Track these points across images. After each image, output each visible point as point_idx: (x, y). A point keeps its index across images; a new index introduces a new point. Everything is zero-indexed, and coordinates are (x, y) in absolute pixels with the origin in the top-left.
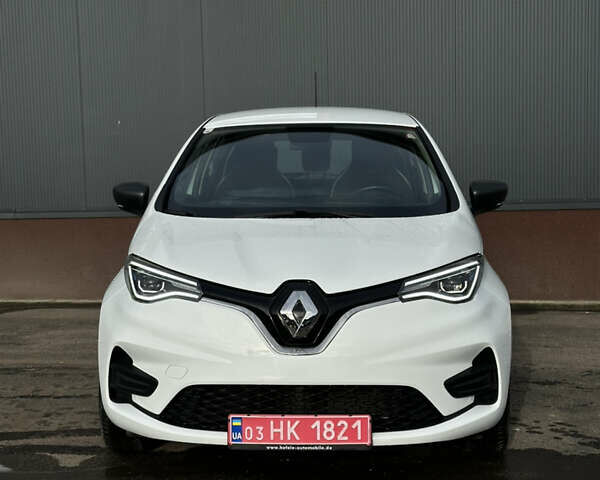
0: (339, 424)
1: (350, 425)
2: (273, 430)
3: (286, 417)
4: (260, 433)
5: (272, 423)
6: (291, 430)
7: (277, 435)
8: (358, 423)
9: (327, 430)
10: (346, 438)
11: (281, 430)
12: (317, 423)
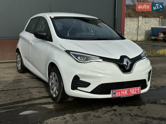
0: (135, 90)
1: (137, 89)
2: (122, 93)
3: (125, 89)
4: (119, 94)
5: (122, 91)
6: (126, 92)
7: (123, 94)
8: (138, 89)
9: (133, 91)
10: (136, 93)
11: (124, 92)
12: (131, 90)
